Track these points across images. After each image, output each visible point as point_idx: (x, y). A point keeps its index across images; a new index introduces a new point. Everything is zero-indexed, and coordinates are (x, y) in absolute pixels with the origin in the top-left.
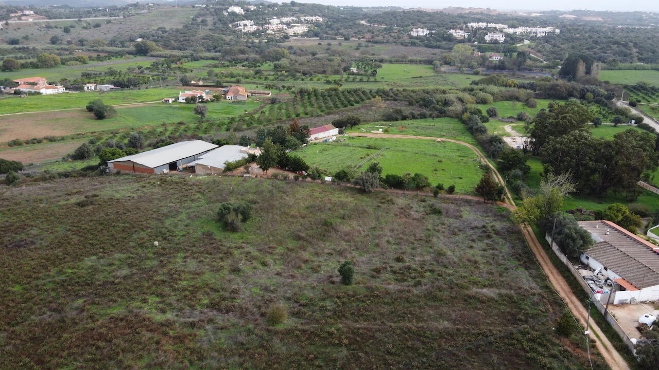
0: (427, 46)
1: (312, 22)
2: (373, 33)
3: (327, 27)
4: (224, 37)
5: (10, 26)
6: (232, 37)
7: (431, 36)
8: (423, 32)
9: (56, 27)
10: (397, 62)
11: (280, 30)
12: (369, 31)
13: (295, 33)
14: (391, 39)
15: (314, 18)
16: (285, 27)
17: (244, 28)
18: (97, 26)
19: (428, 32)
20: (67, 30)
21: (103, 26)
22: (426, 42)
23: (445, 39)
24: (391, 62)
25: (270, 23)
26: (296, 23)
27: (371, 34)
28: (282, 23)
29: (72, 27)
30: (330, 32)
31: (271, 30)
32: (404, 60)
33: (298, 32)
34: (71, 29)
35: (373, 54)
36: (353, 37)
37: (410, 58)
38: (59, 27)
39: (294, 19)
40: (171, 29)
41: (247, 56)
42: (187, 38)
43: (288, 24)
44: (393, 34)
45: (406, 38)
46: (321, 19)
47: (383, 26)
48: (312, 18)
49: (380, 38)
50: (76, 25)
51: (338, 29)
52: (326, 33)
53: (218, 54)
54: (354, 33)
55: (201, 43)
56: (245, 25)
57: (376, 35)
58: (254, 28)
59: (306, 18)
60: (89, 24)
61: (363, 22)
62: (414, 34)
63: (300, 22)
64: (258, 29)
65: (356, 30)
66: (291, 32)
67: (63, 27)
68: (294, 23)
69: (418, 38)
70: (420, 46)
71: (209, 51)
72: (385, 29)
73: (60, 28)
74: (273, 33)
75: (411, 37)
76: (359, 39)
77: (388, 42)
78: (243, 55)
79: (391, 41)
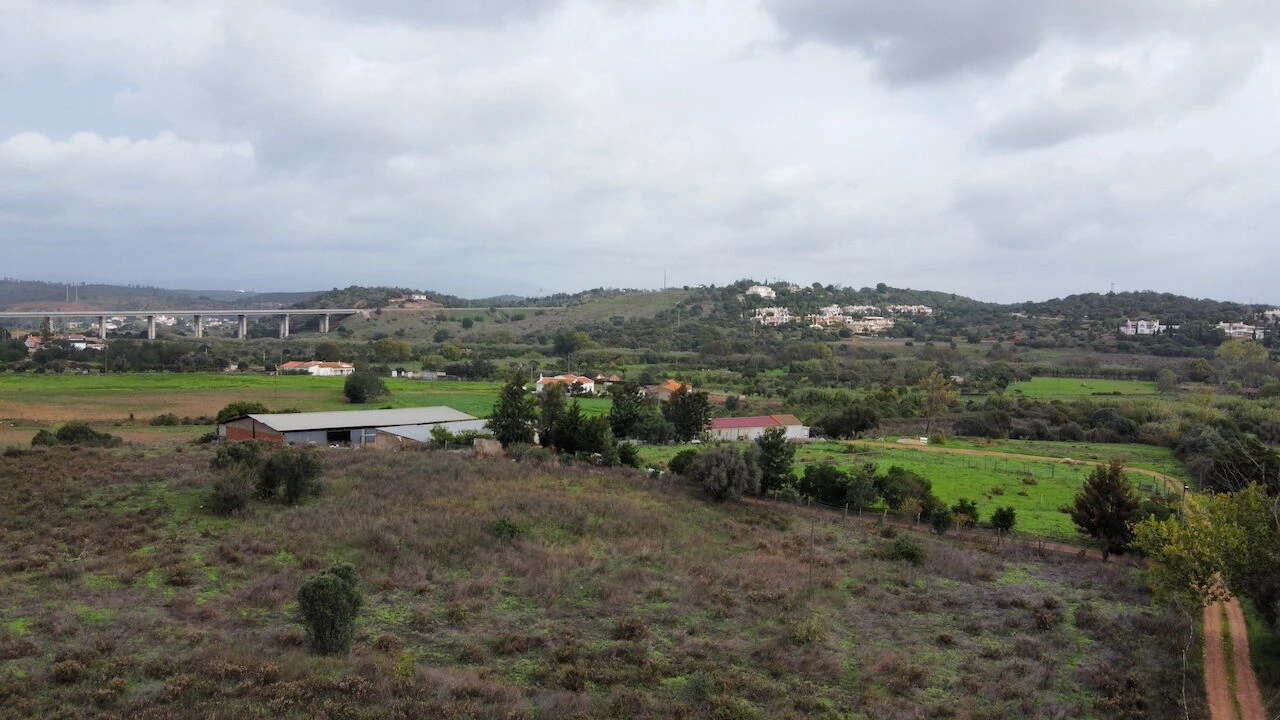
0: (1156, 353)
1: (908, 315)
2: (1033, 328)
3: (937, 323)
4: (719, 329)
5: (382, 316)
6: (735, 330)
7: (1171, 336)
8: (1149, 327)
9: (453, 320)
10: (1071, 374)
11: (837, 325)
12: (1025, 327)
13: (866, 329)
14: (1070, 341)
15: (914, 309)
16: (849, 319)
17: (764, 319)
18: (518, 318)
19: (1164, 327)
20: (467, 324)
21: (527, 319)
22: (1157, 346)
23: (1203, 340)
24: (1056, 374)
25: (820, 313)
26: (876, 315)
27: (1029, 332)
28: (845, 314)
29: (479, 319)
30: (943, 331)
31: (821, 324)
32: (1090, 370)
33: (873, 328)
34: (475, 323)
35: (1020, 360)
36: (987, 336)
37: (1105, 367)
38: (457, 319)
39: (873, 308)
40: (633, 320)
41: (747, 355)
42: (650, 330)
43: (857, 317)
44: (1078, 333)
45: (1108, 338)
46: (930, 311)
47: (1059, 319)
48: (910, 308)
49: (1049, 338)
50: (485, 316)
51: (960, 325)
52: (933, 331)
53: (697, 354)
54: (993, 331)
55: (674, 337)
56: (772, 314)
57: (1041, 334)
58: (787, 318)
59: (898, 307)
60: (507, 316)
61: (1019, 315)
62: (1130, 331)
63: (885, 314)
64: (793, 321)
65: (997, 326)
66: (857, 326)
67: (462, 318)
68: (871, 315)
69: (1138, 338)
70: (1138, 351)
71: (683, 349)
72: (1062, 324)
73: (459, 321)
74: (822, 328)
75: (1122, 337)
76: (1001, 340)
77: (1063, 345)
78: (741, 355)
79: (1070, 343)
